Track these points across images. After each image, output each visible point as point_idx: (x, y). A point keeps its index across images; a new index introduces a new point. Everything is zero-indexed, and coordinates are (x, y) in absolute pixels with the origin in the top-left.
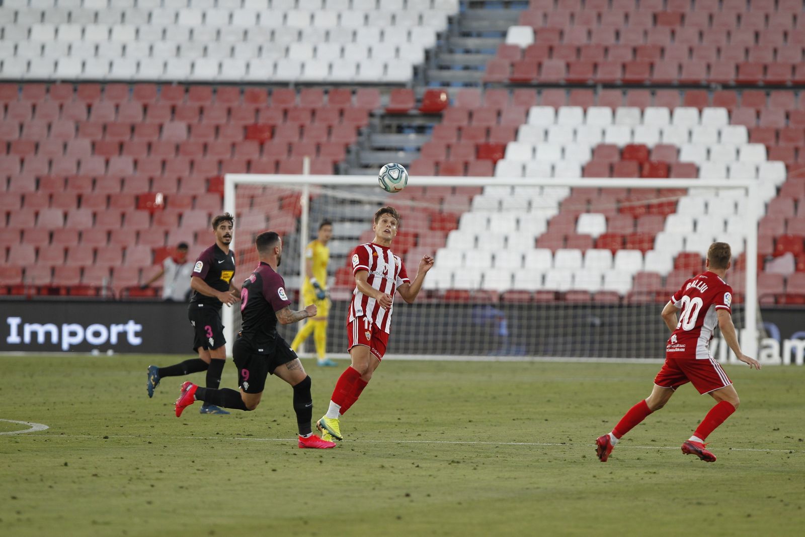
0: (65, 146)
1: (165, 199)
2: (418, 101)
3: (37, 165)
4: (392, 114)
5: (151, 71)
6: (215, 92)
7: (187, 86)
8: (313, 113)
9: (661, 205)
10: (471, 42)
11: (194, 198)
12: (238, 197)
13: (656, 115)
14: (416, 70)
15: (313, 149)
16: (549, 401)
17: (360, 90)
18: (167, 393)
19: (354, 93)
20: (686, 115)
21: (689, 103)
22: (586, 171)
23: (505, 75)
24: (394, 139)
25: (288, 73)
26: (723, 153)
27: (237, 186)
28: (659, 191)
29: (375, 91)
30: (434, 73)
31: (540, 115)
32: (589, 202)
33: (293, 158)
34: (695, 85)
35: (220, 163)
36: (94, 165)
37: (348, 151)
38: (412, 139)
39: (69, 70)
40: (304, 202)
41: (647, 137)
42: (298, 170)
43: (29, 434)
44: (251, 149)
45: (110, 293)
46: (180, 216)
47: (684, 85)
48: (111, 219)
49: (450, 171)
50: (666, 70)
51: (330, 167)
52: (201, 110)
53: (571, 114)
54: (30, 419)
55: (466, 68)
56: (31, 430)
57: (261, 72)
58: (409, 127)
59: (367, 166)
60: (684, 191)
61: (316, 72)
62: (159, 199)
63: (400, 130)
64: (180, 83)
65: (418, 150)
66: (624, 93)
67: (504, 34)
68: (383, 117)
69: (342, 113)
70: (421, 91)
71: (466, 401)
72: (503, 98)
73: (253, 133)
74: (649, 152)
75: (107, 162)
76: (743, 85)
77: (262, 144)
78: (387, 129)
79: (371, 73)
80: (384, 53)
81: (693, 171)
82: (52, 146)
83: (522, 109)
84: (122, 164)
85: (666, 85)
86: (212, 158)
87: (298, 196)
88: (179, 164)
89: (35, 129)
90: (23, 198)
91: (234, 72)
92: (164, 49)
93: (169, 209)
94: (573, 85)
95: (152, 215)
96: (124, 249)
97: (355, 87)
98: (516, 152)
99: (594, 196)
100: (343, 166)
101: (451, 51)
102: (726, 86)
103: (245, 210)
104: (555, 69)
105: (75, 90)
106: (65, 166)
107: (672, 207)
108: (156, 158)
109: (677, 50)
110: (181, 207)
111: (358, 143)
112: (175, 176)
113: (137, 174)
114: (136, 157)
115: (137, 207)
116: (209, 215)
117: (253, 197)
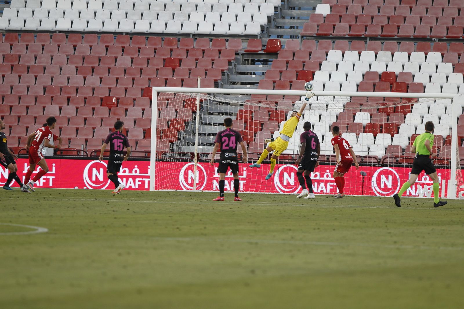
0: (61, 69)
1: (118, 99)
2: (264, 46)
3: (45, 80)
4: (248, 53)
5: (111, 27)
6: (147, 39)
7: (131, 35)
8: (204, 51)
9: (402, 107)
10: (295, 13)
11: (135, 99)
12: (159, 99)
13: (401, 56)
14: (262, 27)
15: (203, 72)
16: (336, 219)
17: (230, 39)
18: (117, 211)
19: (227, 41)
20: (418, 56)
21: (419, 49)
22: (359, 87)
23: (314, 32)
24: (250, 68)
25: (189, 28)
26: (439, 79)
27: (158, 93)
28: (402, 99)
29: (240, 39)
30: (273, 30)
31: (334, 55)
32: (361, 105)
33: (191, 78)
34: (423, 39)
35: (150, 79)
36: (77, 80)
37: (223, 74)
38: (260, 68)
39: (64, 25)
40: (198, 102)
41: (395, 68)
42: (195, 85)
43: (37, 234)
44: (167, 72)
45: (85, 154)
46: (126, 110)
47: (416, 39)
48: (87, 111)
49: (283, 87)
50: (407, 30)
51: (213, 83)
52: (139, 49)
53: (352, 55)
54: (37, 225)
55: (292, 27)
56: (37, 232)
57: (174, 28)
58: (258, 61)
59: (234, 83)
60: (417, 99)
61: (205, 28)
62: (114, 100)
63: (253, 62)
64: (127, 33)
65: (263, 74)
66: (382, 43)
67: (314, 8)
68: (243, 54)
69: (220, 52)
70: (266, 40)
71: (289, 218)
72: (313, 45)
73: (168, 63)
74: (396, 77)
75: (85, 78)
76: (450, 39)
77: (174, 70)
78: (246, 62)
79: (237, 29)
80: (244, 18)
81: (422, 88)
82: (53, 69)
83: (324, 51)
84: (93, 80)
85: (407, 38)
86: (145, 77)
87: (195, 99)
88: (126, 80)
89: (44, 59)
90: (36, 98)
91: (158, 28)
92: (119, 14)
93: (119, 106)
94: (352, 38)
95: (110, 109)
96: (94, 128)
97: (228, 37)
98: (320, 76)
99: (364, 102)
100: (220, 82)
101: (284, 18)
102: (441, 39)
103: (164, 107)
104: (343, 28)
105: (67, 37)
106: (61, 80)
107: (410, 109)
108: (113, 77)
109: (413, 18)
110: (127, 105)
111: (229, 70)
112: (124, 87)
113: (102, 86)
114: (101, 76)
115: (102, 105)
116: (143, 110)
117: (168, 100)
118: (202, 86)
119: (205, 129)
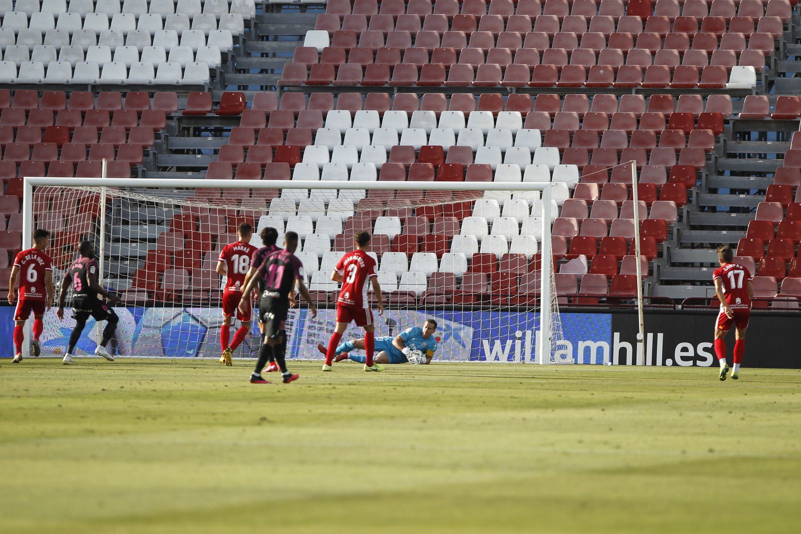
2: (216, 104)
4: (189, 116)
6: (13, 94)
8: (111, 115)
9: (457, 206)
10: (268, 45)
12: (35, 199)
13: (453, 119)
14: (212, 72)
15: (111, 151)
17: (157, 93)
19: (152, 96)
20: (482, 118)
21: (483, 107)
22: (381, 173)
23: (302, 78)
24: (191, 142)
25: (86, 75)
26: (518, 157)
27: (34, 188)
28: (455, 193)
29: (174, 93)
30: (231, 76)
31: (338, 118)
32: (385, 203)
33: (90, 160)
34: (491, 88)
35: (18, 164)
37: (146, 154)
38: (209, 141)
40: (103, 203)
41: (443, 139)
42: (97, 173)
44: (50, 152)
47: (477, 89)
49: (249, 175)
50: (461, 74)
51: (128, 169)
53: (368, 118)
55: (263, 71)
57: (60, 74)
58: (206, 130)
59: (165, 169)
61: (115, 74)
63: (198, 133)
65: (216, 152)
66: (420, 96)
67: (302, 38)
68: (180, 119)
69: (139, 115)
70: (219, 93)
72: (301, 101)
73: (49, 135)
74: (445, 154)
76: (536, 88)
77: (60, 146)
78: (184, 132)
79: (170, 75)
80: (182, 56)
81: (489, 173)
83: (319, 112)
85: (463, 88)
86: (9, 160)
87: (98, 198)
91: (32, 74)
94: (367, 88)
97: (152, 89)
98: (314, 155)
99: (391, 198)
100: (140, 168)
101: (249, 55)
102: (520, 89)
103: (44, 212)
104: (351, 72)
107: (469, 209)
111: (156, 145)
116: (8, 217)
117: (51, 200)
118: (109, 175)
119: (115, 250)
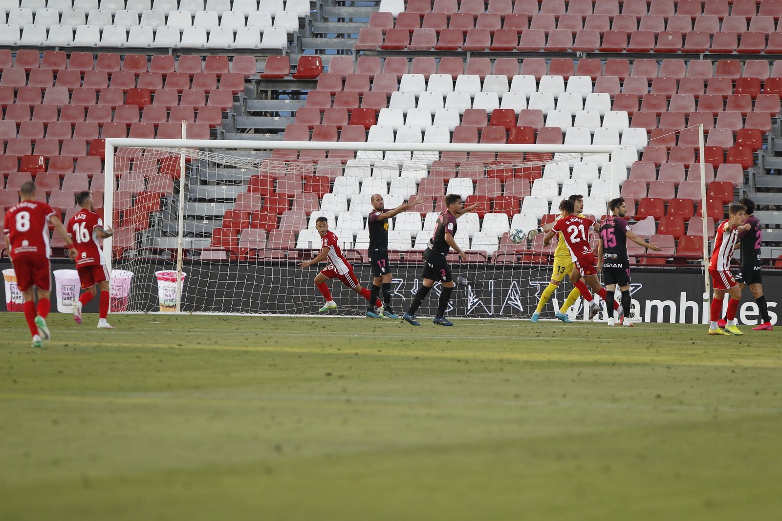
1: (47, 160)
2: (294, 67)
4: (267, 79)
5: (34, 37)
6: (96, 57)
7: (68, 51)
8: (191, 78)
9: (527, 170)
10: (344, 11)
11: (75, 160)
12: (116, 159)
13: (524, 83)
14: (290, 36)
15: (191, 113)
17: (236, 56)
19: (231, 59)
20: (552, 83)
21: (554, 71)
22: (453, 136)
23: (378, 43)
24: (268, 104)
25: (167, 39)
26: (588, 120)
27: (116, 149)
28: (526, 156)
29: (252, 57)
30: (308, 40)
31: (412, 82)
32: (457, 165)
33: (171, 122)
34: (561, 53)
35: (100, 126)
37: (225, 116)
38: (286, 104)
40: (182, 164)
41: (514, 103)
42: (177, 135)
44: (131, 113)
46: (62, 177)
47: (549, 54)
49: (325, 137)
50: (533, 39)
51: (207, 131)
52: (83, 75)
53: (441, 82)
55: (340, 36)
57: (141, 38)
58: (284, 93)
59: (243, 131)
60: (551, 155)
61: (194, 39)
62: (41, 161)
63: (275, 95)
64: (62, 48)
65: (293, 114)
66: (492, 61)
67: (377, 3)
68: (258, 82)
69: (219, 78)
70: (297, 57)
72: (376, 66)
73: (130, 97)
74: (516, 117)
76: (606, 53)
77: (141, 109)
78: (262, 95)
79: (248, 40)
80: (260, 21)
81: (560, 136)
83: (394, 76)
84: (5, 127)
85: (534, 53)
86: (92, 122)
87: (177, 159)
88: (61, 128)
91: (114, 38)
92: (47, 16)
93: (50, 171)
94: (441, 52)
95: (34, 177)
97: (232, 53)
98: (388, 118)
99: (463, 160)
100: (219, 130)
101: (326, 20)
102: (590, 54)
103: (125, 173)
104: (425, 37)
107: (540, 173)
108: (39, 122)
109: (544, 19)
110: (62, 169)
111: (235, 108)
112: (57, 138)
113: (20, 137)
114: (18, 121)
115: (20, 169)
116: (90, 177)
117: (132, 160)
118: (190, 136)
